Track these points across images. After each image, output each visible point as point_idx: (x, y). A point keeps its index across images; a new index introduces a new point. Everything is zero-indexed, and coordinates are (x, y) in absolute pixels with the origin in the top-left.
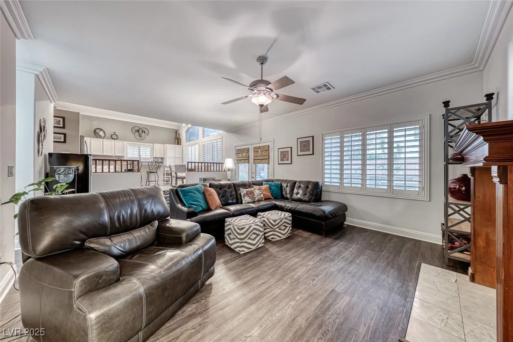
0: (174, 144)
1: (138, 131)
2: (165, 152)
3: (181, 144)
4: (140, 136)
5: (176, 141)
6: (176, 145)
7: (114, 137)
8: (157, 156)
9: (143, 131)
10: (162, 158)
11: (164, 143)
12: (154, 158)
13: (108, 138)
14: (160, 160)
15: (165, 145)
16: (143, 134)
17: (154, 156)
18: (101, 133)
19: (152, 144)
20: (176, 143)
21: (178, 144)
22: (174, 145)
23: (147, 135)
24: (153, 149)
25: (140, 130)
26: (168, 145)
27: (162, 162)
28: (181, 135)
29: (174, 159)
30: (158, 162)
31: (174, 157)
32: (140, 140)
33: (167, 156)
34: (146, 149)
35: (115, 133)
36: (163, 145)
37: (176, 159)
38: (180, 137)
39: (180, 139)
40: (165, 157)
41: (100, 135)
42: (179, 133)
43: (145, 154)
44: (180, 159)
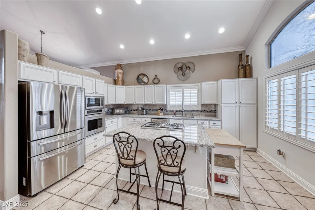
0: (236, 78)
1: (181, 68)
2: (218, 94)
3: (251, 76)
4: (184, 74)
5: (242, 71)
6: (241, 80)
7: (156, 81)
9: (187, 68)
10: (215, 105)
11: (217, 80)
12: (202, 105)
13: (151, 84)
15: (220, 82)
16: (187, 72)
17: (203, 103)
18: (145, 79)
19: (199, 84)
20: (241, 75)
21: (245, 76)
22: (237, 80)
23: (193, 72)
24: (200, 91)
25: (184, 67)
26: (223, 81)
27: (215, 111)
28: (251, 58)
29: (237, 108)
30: (208, 110)
31: (238, 103)
32: (184, 81)
33: (223, 102)
34: (191, 92)
35: (156, 76)
36: (215, 82)
37: (240, 107)
38: (249, 63)
39: (250, 65)
40: (219, 104)
41: (144, 81)
42: (247, 56)
43: (190, 100)
44: (251, 107)
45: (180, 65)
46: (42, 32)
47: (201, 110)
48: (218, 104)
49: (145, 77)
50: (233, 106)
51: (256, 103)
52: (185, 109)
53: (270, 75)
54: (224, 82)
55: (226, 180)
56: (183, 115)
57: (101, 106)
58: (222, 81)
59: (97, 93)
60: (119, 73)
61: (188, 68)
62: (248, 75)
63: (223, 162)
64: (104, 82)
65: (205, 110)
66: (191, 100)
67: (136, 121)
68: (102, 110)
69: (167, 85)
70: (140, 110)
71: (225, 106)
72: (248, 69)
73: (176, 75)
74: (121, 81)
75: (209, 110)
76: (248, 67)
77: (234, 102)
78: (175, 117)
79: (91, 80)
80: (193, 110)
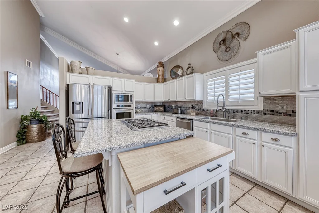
1: (224, 41)
4: (228, 50)
7: (189, 71)
9: (233, 36)
12: (266, 99)
18: (180, 72)
32: (227, 61)
33: (301, 89)
35: (189, 64)
41: (178, 74)
43: (238, 92)
45: (221, 38)
46: (117, 54)
47: (262, 110)
49: (180, 69)
52: (228, 107)
56: (224, 117)
57: (129, 102)
59: (125, 91)
60: (159, 71)
61: (236, 37)
64: (134, 81)
65: (272, 111)
66: (240, 91)
67: (165, 119)
68: (131, 105)
69: (204, 74)
70: (174, 107)
73: (216, 55)
74: (162, 78)
75: (284, 111)
78: (211, 119)
79: (120, 80)
80: (245, 110)
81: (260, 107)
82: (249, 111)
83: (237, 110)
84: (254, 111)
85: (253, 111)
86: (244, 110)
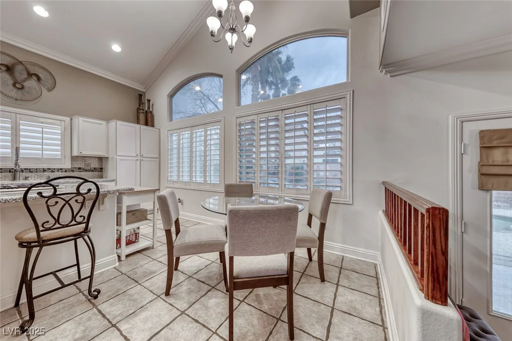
1: (9, 68)
2: (110, 141)
3: (153, 126)
4: (18, 85)
5: (142, 117)
6: (143, 127)
8: (86, 153)
9: (29, 74)
10: (101, 159)
11: (108, 119)
12: (74, 159)
14: (95, 164)
15: (113, 124)
16: (31, 83)
17: (75, 153)
19: (68, 119)
20: (142, 121)
21: (147, 124)
22: (137, 126)
23: (49, 90)
24: (70, 131)
25: (19, 68)
26: (119, 123)
27: (102, 169)
28: (153, 105)
29: (138, 162)
30: (86, 168)
31: (139, 156)
33: (118, 154)
34: (44, 130)
36: (104, 123)
37: (142, 162)
38: (151, 110)
39: (151, 112)
40: (110, 156)
42: (149, 101)
43: (40, 147)
44: (153, 161)
47: (70, 168)
48: (107, 158)
50: (132, 160)
51: (158, 157)
53: (171, 128)
54: (121, 124)
55: (136, 239)
58: (117, 122)
61: (34, 78)
62: (149, 123)
63: (133, 216)
65: (80, 168)
66: (44, 147)
71: (121, 160)
72: (150, 117)
75: (89, 168)
76: (150, 115)
77: (134, 155)
80: (50, 169)
81: (68, 165)
82: (54, 169)
83: (37, 169)
84: (62, 169)
85: (60, 169)
86: (48, 169)
